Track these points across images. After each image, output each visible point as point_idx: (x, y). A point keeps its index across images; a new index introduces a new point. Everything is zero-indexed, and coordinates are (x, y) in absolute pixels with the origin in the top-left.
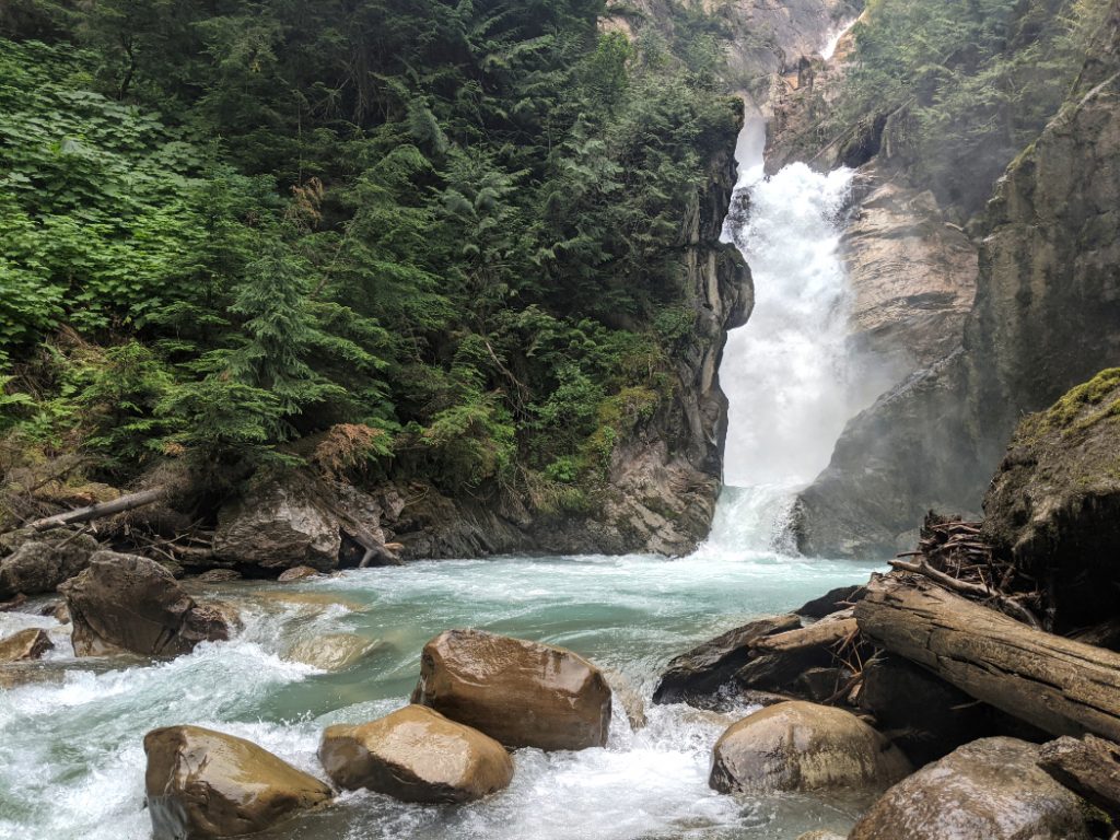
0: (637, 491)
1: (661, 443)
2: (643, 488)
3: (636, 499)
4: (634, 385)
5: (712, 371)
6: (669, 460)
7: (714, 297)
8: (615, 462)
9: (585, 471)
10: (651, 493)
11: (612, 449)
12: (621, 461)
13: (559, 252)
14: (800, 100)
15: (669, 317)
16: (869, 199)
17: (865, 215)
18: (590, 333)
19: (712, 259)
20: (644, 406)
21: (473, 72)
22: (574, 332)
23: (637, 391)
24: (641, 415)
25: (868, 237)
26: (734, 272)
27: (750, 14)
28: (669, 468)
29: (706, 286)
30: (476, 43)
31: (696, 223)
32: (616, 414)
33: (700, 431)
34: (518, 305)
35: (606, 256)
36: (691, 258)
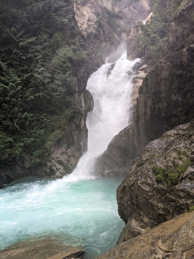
0: (56, 159)
1: (66, 144)
2: (57, 158)
3: (55, 161)
4: (58, 130)
5: (84, 123)
6: (69, 148)
7: (83, 104)
8: (52, 150)
9: (44, 153)
10: (60, 159)
11: (50, 148)
12: (54, 150)
13: (35, 97)
14: (135, 36)
15: (68, 112)
16: (141, 68)
17: (139, 73)
18: (46, 117)
19: (82, 95)
20: (60, 136)
22: (41, 117)
23: (58, 131)
24: (59, 138)
25: (138, 79)
26: (89, 97)
27: (127, 12)
28: (68, 150)
29: (81, 102)
30: (18, 39)
31: (77, 86)
32: (53, 138)
33: (76, 141)
34: (23, 112)
35: (48, 97)
36: (76, 95)
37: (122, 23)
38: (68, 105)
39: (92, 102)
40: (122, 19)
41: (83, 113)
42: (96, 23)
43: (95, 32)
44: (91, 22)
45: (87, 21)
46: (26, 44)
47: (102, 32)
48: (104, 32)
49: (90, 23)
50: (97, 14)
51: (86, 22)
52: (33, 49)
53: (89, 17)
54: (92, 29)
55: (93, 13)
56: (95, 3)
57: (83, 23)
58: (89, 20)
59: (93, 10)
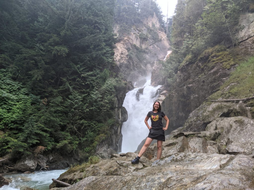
0: (100, 154)
1: (107, 145)
2: (101, 154)
3: (99, 156)
4: (102, 133)
5: (120, 130)
6: (109, 148)
7: (120, 116)
8: (97, 148)
9: (91, 150)
10: (103, 155)
11: (96, 146)
12: (98, 148)
13: (90, 110)
14: (158, 68)
15: (110, 121)
16: (162, 93)
17: (160, 96)
18: (95, 124)
19: (120, 110)
20: (104, 138)
21: (79, 76)
22: (92, 124)
23: (103, 135)
24: (103, 139)
25: (160, 101)
26: (124, 112)
27: (152, 49)
28: (108, 149)
29: (119, 114)
30: (80, 72)
31: (117, 104)
32: (98, 139)
33: (114, 143)
34: (81, 119)
35: (98, 110)
36: (116, 110)
37: (147, 56)
38: (110, 116)
39: (126, 115)
40: (148, 53)
41: (120, 122)
42: (127, 56)
43: (126, 62)
44: (123, 55)
45: (120, 54)
46: (86, 76)
47: (131, 63)
48: (133, 63)
49: (122, 56)
50: (128, 49)
51: (119, 55)
52: (90, 79)
53: (122, 51)
54: (124, 60)
55: (125, 48)
56: (127, 41)
57: (117, 56)
58: (122, 54)
59: (125, 46)
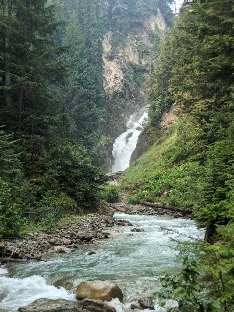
15: (104, 165)
19: (110, 157)
29: (109, 161)
31: (108, 154)
35: (97, 159)
39: (114, 160)
41: (110, 165)
42: (122, 81)
43: (121, 90)
44: (117, 79)
45: (114, 78)
47: (127, 91)
48: (129, 90)
49: (116, 81)
50: (124, 70)
51: (113, 80)
52: (90, 139)
53: (116, 74)
54: (118, 87)
55: (119, 69)
56: (121, 58)
57: (109, 81)
58: (116, 78)
59: (120, 66)
